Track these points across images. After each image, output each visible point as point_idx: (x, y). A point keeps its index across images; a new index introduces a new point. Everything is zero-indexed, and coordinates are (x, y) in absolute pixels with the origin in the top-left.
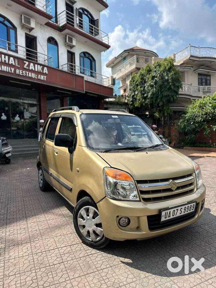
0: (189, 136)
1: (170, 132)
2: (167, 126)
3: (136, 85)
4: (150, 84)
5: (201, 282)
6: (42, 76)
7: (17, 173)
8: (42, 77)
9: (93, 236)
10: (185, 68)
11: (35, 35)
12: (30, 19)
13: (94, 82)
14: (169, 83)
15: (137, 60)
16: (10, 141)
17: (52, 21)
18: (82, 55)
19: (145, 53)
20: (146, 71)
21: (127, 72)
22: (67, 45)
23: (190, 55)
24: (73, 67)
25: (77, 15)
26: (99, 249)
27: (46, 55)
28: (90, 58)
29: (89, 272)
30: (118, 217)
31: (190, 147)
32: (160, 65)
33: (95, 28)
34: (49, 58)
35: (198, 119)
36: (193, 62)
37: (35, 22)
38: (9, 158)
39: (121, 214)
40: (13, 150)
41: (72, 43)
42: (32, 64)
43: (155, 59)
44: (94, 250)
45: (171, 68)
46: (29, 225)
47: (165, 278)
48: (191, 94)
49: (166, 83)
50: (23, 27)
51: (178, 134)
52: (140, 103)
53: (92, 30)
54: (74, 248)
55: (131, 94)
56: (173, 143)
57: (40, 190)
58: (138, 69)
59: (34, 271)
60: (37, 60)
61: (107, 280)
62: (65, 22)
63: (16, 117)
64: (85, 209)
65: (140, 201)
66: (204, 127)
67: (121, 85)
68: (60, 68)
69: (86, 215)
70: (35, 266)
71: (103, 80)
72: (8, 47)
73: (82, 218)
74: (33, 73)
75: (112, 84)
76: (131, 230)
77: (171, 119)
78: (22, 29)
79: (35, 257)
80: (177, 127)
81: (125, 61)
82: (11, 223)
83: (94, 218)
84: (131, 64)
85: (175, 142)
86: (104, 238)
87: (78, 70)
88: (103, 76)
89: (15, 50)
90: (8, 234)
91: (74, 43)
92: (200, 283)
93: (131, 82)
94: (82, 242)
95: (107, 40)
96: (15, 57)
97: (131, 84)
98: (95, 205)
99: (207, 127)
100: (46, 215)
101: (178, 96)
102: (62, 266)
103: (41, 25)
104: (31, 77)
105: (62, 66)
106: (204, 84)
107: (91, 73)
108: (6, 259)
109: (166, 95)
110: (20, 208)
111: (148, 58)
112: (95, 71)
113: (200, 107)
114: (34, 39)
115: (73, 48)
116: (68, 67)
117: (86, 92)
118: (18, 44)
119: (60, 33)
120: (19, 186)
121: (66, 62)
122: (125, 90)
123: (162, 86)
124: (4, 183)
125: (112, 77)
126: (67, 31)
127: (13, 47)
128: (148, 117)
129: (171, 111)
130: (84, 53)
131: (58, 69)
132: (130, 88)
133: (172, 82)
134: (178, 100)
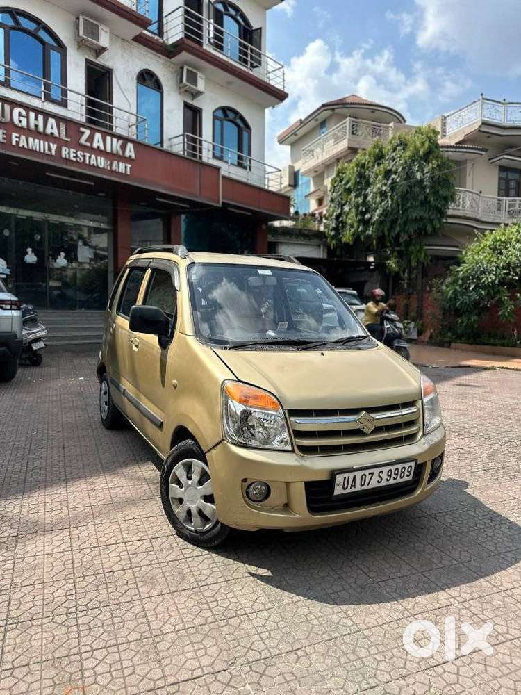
0: (465, 319)
1: (422, 306)
2: (415, 293)
3: (345, 190)
4: (379, 188)
5: (401, 616)
6: (120, 163)
7: (55, 387)
8: (122, 167)
9: (197, 520)
10: (466, 152)
11: (109, 64)
12: (98, 26)
13: (245, 180)
14: (423, 188)
15: (353, 128)
16: (41, 314)
17: (149, 31)
18: (220, 114)
19: (373, 111)
20: (372, 158)
21: (326, 156)
22: (182, 90)
23: (482, 120)
24: (196, 143)
25: (209, 19)
26: (208, 548)
27: (133, 114)
28: (239, 121)
29: (181, 588)
30: (245, 480)
31: (466, 343)
32: (404, 145)
33: (252, 50)
34: (140, 121)
35: (487, 279)
36: (489, 137)
37: (110, 33)
38: (38, 352)
39: (252, 477)
40: (50, 335)
41: (196, 85)
42: (98, 136)
43: (395, 129)
44: (199, 549)
45: (432, 151)
46: (71, 496)
47: (331, 606)
48: (478, 217)
49: (417, 189)
50: (81, 44)
51: (439, 313)
52: (353, 234)
53: (246, 54)
54: (158, 543)
55: (333, 211)
56: (428, 334)
57: (102, 426)
58: (353, 151)
59: (72, 581)
60: (112, 126)
61: (215, 603)
62: (181, 35)
63: (59, 257)
64: (183, 464)
65: (293, 451)
66: (501, 298)
67: (312, 189)
68: (166, 146)
69: (185, 477)
70: (75, 572)
71: (267, 176)
72: (45, 93)
73: (179, 483)
74: (101, 157)
75: (290, 185)
76: (271, 509)
77: (426, 275)
78: (78, 48)
79: (77, 556)
80: (438, 295)
81: (324, 130)
82: (33, 490)
83: (200, 483)
84: (337, 139)
85: (432, 331)
86: (219, 526)
87: (209, 150)
88: (269, 166)
89: (60, 100)
90: (25, 510)
91: (201, 85)
92: (400, 619)
93: (335, 182)
94: (177, 534)
95: (280, 80)
96: (59, 119)
97: (335, 187)
98: (202, 457)
99: (506, 298)
100: (109, 478)
101: (444, 221)
102: (129, 575)
103: (124, 40)
104: (95, 165)
105: (170, 139)
106: (512, 192)
107: (240, 158)
108: (18, 556)
109: (416, 218)
110: (55, 462)
111: (379, 124)
112: (250, 154)
113: (494, 249)
114: (106, 74)
115: (197, 99)
116: (184, 142)
117: (223, 203)
118: (69, 87)
119: (169, 60)
120: (57, 415)
121: (181, 133)
122: (320, 202)
123: (408, 195)
124: (25, 408)
125: (291, 168)
126: (184, 56)
127: (56, 94)
128: (371, 267)
129: (426, 255)
130: (225, 110)
131: (161, 148)
132: (332, 198)
133: (432, 187)
134: (446, 229)
